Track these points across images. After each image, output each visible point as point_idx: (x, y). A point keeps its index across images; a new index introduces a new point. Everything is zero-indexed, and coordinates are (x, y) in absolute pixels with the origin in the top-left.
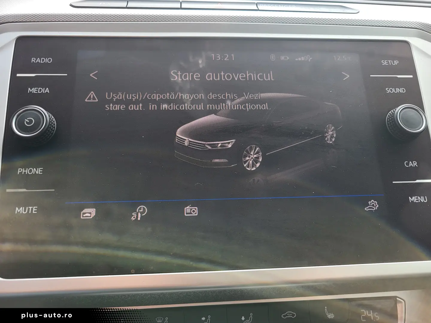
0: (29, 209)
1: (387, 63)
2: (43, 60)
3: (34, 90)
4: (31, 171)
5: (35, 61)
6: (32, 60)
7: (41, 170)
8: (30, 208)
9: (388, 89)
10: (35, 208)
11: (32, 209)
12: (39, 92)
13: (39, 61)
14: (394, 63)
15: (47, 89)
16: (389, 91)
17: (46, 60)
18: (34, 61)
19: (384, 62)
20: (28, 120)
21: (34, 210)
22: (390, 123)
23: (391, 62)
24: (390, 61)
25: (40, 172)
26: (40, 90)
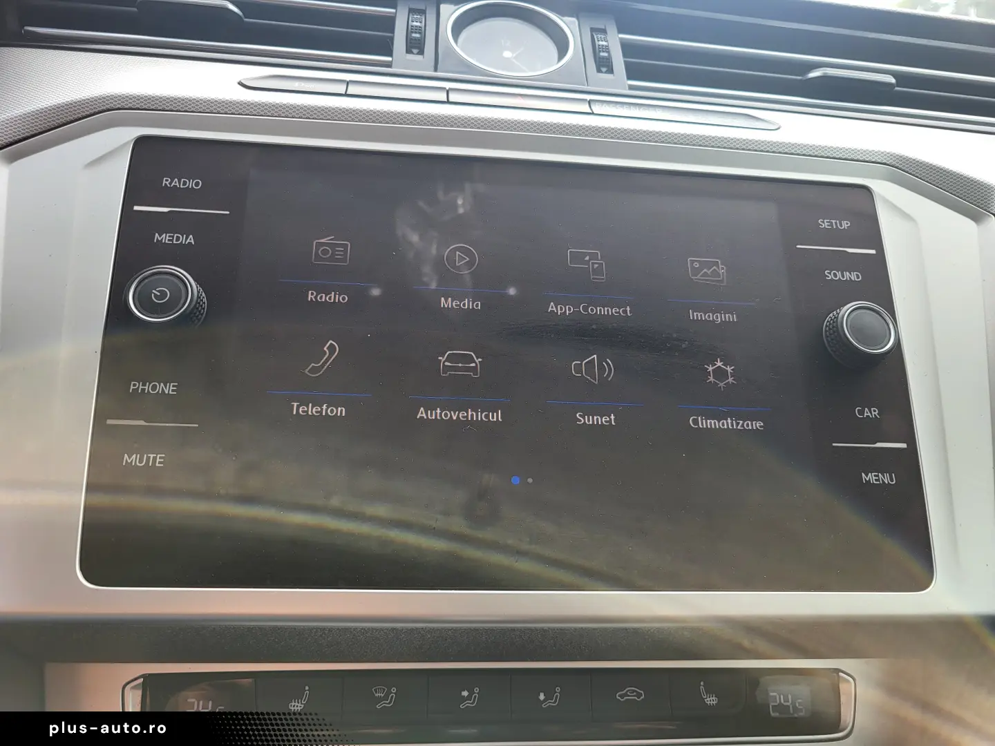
0: (148, 458)
1: (828, 225)
2: (185, 183)
3: (165, 238)
4: (154, 388)
5: (170, 184)
6: (164, 182)
7: (173, 386)
8: (152, 456)
9: (830, 273)
10: (160, 458)
11: (155, 459)
12: (175, 242)
13: (177, 184)
14: (841, 226)
15: (191, 236)
16: (831, 277)
17: (191, 184)
18: (167, 183)
19: (823, 222)
20: (158, 291)
21: (158, 460)
22: (830, 334)
23: (836, 223)
24: (834, 221)
25: (173, 391)
26: (178, 239)
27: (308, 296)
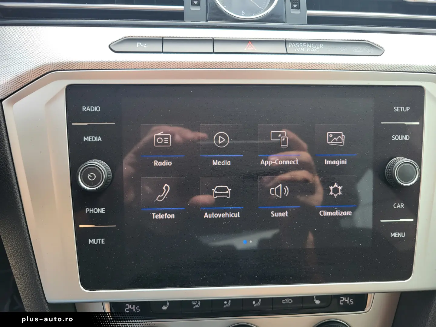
0: (98, 241)
1: (398, 110)
2: (92, 109)
3: (88, 139)
4: (96, 211)
5: (86, 109)
6: (83, 109)
7: (103, 209)
8: (100, 239)
9: (394, 137)
10: (103, 240)
11: (101, 240)
12: (93, 141)
13: (89, 110)
14: (405, 110)
15: (100, 137)
16: (395, 139)
17: (95, 109)
18: (85, 109)
19: (396, 108)
20: (90, 175)
21: (102, 241)
23: (403, 108)
24: (401, 107)
25: (103, 211)
26: (94, 139)
27: (154, 164)
